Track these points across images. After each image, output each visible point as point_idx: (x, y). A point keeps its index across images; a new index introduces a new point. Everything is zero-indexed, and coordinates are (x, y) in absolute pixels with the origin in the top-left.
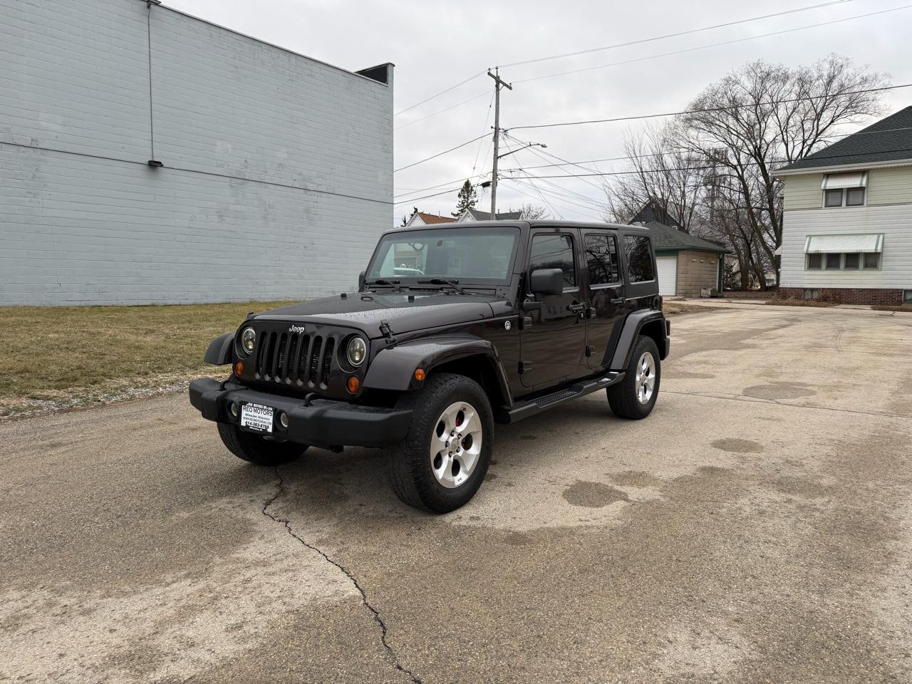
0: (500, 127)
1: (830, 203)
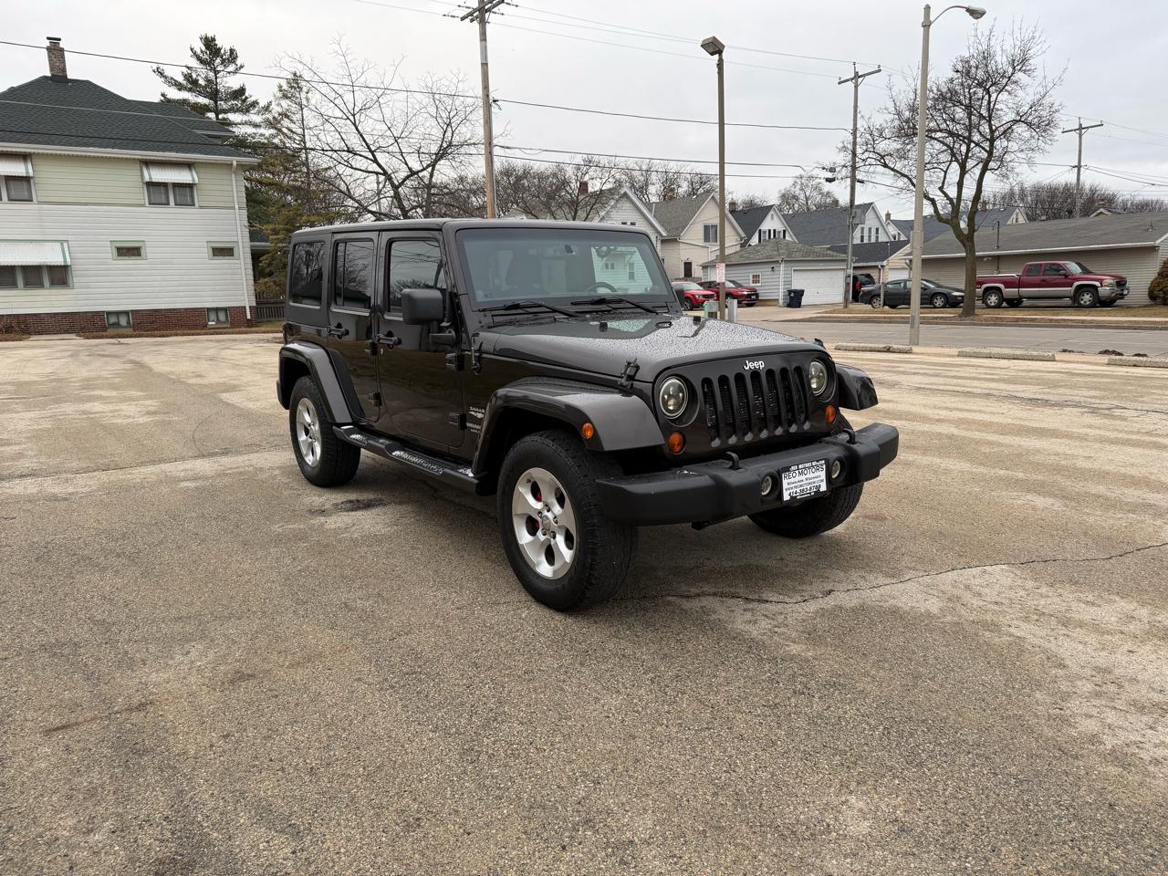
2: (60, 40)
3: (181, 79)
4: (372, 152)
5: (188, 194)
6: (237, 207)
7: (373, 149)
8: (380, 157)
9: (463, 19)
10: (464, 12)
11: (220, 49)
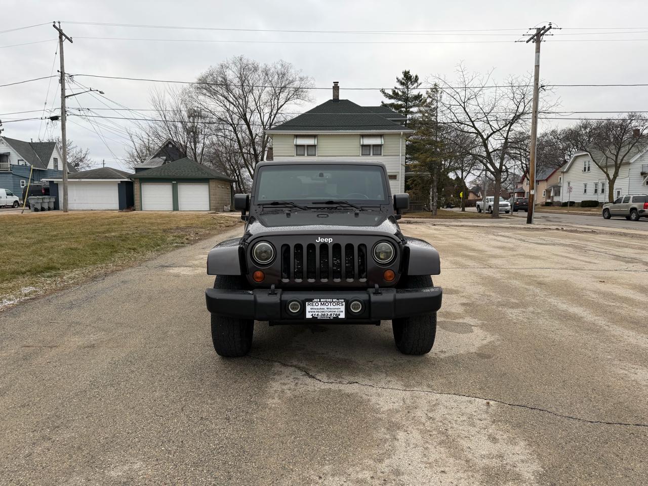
0: (65, 72)
1: (298, 154)
2: (338, 82)
3: (391, 93)
4: (472, 122)
5: (379, 149)
6: (401, 155)
7: (473, 119)
8: (477, 124)
9: (527, 42)
10: (528, 38)
11: (411, 76)
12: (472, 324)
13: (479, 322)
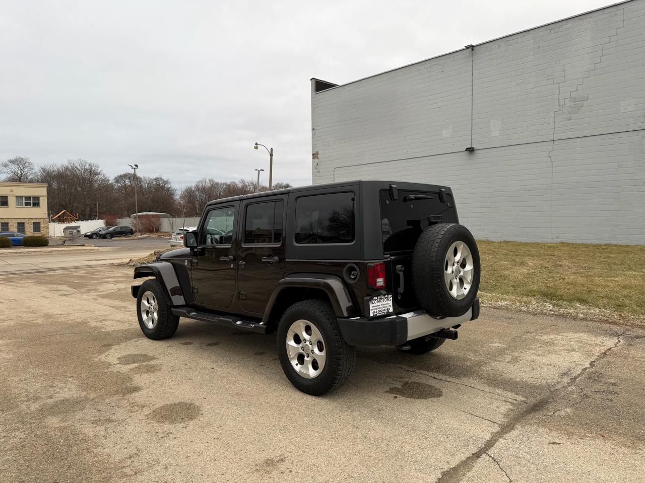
12: (119, 365)
13: (112, 369)
